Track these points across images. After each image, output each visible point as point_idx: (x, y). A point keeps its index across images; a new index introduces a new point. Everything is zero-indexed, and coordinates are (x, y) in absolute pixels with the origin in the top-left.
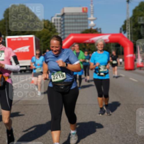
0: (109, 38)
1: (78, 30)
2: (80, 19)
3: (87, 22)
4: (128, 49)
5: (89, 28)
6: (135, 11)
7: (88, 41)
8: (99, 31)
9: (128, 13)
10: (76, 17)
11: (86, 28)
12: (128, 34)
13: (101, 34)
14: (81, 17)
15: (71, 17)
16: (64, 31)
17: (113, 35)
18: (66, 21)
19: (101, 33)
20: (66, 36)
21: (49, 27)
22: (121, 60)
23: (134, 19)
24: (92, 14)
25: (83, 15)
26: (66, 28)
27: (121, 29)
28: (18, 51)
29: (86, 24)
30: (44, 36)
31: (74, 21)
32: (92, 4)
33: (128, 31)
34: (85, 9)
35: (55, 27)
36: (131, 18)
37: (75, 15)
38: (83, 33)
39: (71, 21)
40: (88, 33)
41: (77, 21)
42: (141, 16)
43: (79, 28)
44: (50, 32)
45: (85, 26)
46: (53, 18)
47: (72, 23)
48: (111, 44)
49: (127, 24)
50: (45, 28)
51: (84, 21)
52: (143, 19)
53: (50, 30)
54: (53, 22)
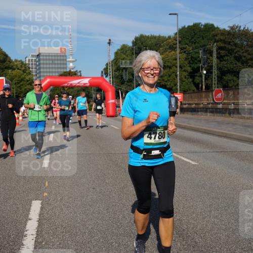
1: (55, 72)
2: (58, 60)
3: (66, 64)
4: (110, 94)
5: (68, 70)
6: (116, 53)
7: (66, 85)
8: (79, 74)
9: (109, 56)
10: (53, 58)
11: (65, 70)
12: (110, 78)
13: (81, 77)
14: (59, 58)
15: (48, 58)
16: (40, 72)
17: (93, 78)
18: (41, 62)
19: (81, 75)
20: (42, 78)
21: (23, 69)
23: (116, 61)
24: (71, 55)
26: (42, 70)
27: (102, 72)
29: (65, 66)
30: (17, 79)
31: (51, 62)
32: (71, 45)
33: (110, 75)
34: (63, 50)
35: (29, 68)
36: (112, 61)
37: (52, 56)
38: (61, 75)
39: (48, 62)
40: (67, 76)
41: (54, 62)
42: (123, 59)
43: (57, 70)
44: (23, 74)
45: (64, 68)
46: (27, 59)
47: (49, 64)
48: (92, 88)
49: (109, 67)
50: (18, 69)
51: (62, 62)
52: (125, 63)
53: (24, 71)
54: (27, 62)
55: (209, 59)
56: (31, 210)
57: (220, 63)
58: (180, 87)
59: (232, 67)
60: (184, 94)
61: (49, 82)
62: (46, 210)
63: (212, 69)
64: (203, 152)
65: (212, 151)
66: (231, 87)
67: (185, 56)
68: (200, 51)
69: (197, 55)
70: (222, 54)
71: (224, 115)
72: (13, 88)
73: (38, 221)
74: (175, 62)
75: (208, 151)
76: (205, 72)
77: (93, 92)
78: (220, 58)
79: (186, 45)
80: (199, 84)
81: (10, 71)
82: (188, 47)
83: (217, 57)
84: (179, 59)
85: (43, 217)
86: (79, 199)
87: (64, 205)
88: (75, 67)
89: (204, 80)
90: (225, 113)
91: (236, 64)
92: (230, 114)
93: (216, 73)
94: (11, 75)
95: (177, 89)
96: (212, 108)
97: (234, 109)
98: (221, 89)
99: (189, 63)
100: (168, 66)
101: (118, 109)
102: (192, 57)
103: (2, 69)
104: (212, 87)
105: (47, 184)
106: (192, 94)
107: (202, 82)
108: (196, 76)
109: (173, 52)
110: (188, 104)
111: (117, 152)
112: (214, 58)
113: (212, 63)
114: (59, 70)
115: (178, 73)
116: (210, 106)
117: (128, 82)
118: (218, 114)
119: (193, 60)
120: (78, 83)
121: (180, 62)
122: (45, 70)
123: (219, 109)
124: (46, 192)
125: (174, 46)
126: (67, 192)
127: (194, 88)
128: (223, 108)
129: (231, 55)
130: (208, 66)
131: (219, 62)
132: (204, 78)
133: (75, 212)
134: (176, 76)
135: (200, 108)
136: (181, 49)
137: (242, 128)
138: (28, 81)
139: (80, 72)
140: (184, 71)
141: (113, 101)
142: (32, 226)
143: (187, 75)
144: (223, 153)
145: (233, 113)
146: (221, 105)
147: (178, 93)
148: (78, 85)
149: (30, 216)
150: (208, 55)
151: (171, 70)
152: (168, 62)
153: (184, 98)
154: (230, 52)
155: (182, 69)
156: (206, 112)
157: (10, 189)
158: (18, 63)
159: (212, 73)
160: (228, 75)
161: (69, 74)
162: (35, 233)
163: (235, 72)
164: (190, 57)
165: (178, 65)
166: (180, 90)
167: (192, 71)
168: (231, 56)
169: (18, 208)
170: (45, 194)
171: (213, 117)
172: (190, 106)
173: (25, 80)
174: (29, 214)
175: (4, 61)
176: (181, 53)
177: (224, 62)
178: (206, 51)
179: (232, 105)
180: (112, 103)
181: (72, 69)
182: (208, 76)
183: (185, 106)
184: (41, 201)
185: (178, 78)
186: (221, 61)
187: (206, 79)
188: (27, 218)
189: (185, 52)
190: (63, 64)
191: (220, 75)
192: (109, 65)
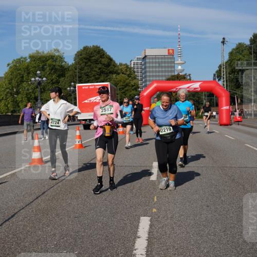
0: (200, 86)
1: (162, 76)
2: (165, 62)
3: (174, 67)
4: (224, 100)
5: (176, 73)
6: (231, 54)
8: (188, 78)
9: (223, 56)
10: (160, 60)
11: (173, 74)
12: (224, 81)
13: (190, 81)
14: (166, 60)
15: (154, 60)
16: (146, 77)
17: (204, 82)
18: (147, 65)
19: (190, 79)
20: (148, 83)
21: (128, 73)
22: (214, 113)
23: (230, 62)
24: (180, 57)
25: (168, 58)
26: (148, 74)
27: (214, 75)
28: (90, 101)
29: (173, 69)
30: (121, 84)
31: (157, 65)
32: (179, 45)
33: (224, 78)
34: (171, 51)
35: (134, 72)
36: (226, 63)
37: (159, 58)
38: (168, 80)
39: (154, 65)
40: (175, 80)
41: (161, 65)
42: (239, 60)
43: (164, 74)
44: (128, 79)
45: (171, 71)
46: (132, 62)
47: (156, 67)
48: (202, 93)
49: (222, 69)
50: (123, 73)
51: (170, 65)
52: (242, 64)
53: (129, 76)
54: (132, 66)
56: (140, 228)
61: (155, 87)
62: (156, 228)
72: (118, 94)
73: (147, 240)
77: (204, 97)
81: (114, 75)
85: (153, 235)
86: (191, 218)
87: (175, 223)
88: (183, 70)
94: (115, 80)
101: (232, 116)
103: (107, 74)
105: (155, 200)
111: (233, 166)
114: (167, 74)
120: (188, 88)
122: (151, 74)
124: (155, 208)
126: (178, 209)
133: (188, 232)
138: (133, 86)
139: (189, 75)
141: (228, 107)
142: (141, 245)
148: (188, 89)
149: (139, 234)
157: (117, 202)
158: (123, 67)
161: (178, 78)
162: (144, 253)
169: (125, 224)
170: (154, 210)
173: (130, 85)
174: (137, 231)
175: (108, 65)
180: (226, 110)
181: (181, 72)
184: (150, 218)
188: (135, 236)
190: (171, 67)
192: (222, 68)
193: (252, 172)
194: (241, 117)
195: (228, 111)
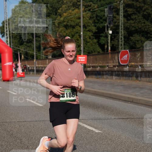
4: (7, 56)
9: (6, 13)
12: (7, 38)
33: (7, 34)
49: (5, 26)
55: (115, 17)
57: (127, 23)
58: (84, 48)
59: (140, 27)
60: (88, 56)
63: (119, 29)
64: (108, 119)
65: (117, 117)
66: (139, 48)
67: (89, 14)
68: (106, 9)
69: (102, 13)
70: (130, 13)
71: (130, 78)
74: (78, 21)
75: (113, 117)
76: (110, 32)
78: (127, 16)
79: (91, 3)
80: (104, 45)
82: (93, 5)
83: (124, 16)
84: (83, 17)
89: (109, 41)
90: (131, 77)
91: (144, 23)
92: (137, 77)
93: (123, 33)
95: (81, 50)
96: (118, 71)
97: (141, 72)
98: (128, 50)
99: (94, 22)
100: (71, 25)
102: (97, 16)
104: (118, 48)
106: (97, 56)
107: (108, 43)
108: (101, 36)
109: (77, 10)
110: (92, 67)
111: (13, 121)
112: (121, 17)
113: (119, 22)
115: (82, 33)
116: (116, 68)
117: (27, 42)
118: (124, 78)
119: (98, 19)
121: (83, 21)
123: (126, 72)
125: (78, 3)
127: (99, 49)
128: (129, 71)
129: (139, 13)
130: (114, 26)
131: (126, 21)
132: (109, 38)
134: (80, 36)
135: (106, 71)
136: (86, 7)
137: (150, 92)
140: (89, 31)
141: (11, 63)
143: (92, 35)
144: (129, 119)
145: (141, 77)
146: (128, 67)
147: (82, 55)
150: (115, 14)
151: (74, 30)
152: (71, 21)
153: (88, 60)
154: (138, 10)
155: (86, 28)
156: (112, 75)
159: (118, 33)
160: (136, 35)
163: (143, 32)
164: (95, 15)
165: (82, 25)
166: (84, 52)
167: (97, 31)
168: (139, 15)
171: (119, 81)
172: (94, 69)
176: (86, 11)
177: (132, 22)
178: (112, 9)
179: (140, 67)
180: (9, 66)
182: (115, 37)
183: (89, 69)
185: (82, 38)
186: (128, 20)
187: (111, 39)
189: (89, 10)
191: (127, 35)
192: (5, 24)
193: (30, 126)
194: (24, 72)
195: (11, 67)
